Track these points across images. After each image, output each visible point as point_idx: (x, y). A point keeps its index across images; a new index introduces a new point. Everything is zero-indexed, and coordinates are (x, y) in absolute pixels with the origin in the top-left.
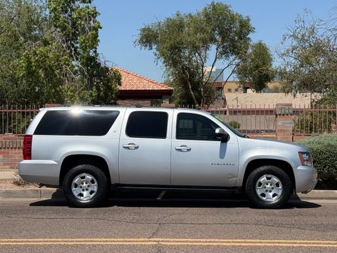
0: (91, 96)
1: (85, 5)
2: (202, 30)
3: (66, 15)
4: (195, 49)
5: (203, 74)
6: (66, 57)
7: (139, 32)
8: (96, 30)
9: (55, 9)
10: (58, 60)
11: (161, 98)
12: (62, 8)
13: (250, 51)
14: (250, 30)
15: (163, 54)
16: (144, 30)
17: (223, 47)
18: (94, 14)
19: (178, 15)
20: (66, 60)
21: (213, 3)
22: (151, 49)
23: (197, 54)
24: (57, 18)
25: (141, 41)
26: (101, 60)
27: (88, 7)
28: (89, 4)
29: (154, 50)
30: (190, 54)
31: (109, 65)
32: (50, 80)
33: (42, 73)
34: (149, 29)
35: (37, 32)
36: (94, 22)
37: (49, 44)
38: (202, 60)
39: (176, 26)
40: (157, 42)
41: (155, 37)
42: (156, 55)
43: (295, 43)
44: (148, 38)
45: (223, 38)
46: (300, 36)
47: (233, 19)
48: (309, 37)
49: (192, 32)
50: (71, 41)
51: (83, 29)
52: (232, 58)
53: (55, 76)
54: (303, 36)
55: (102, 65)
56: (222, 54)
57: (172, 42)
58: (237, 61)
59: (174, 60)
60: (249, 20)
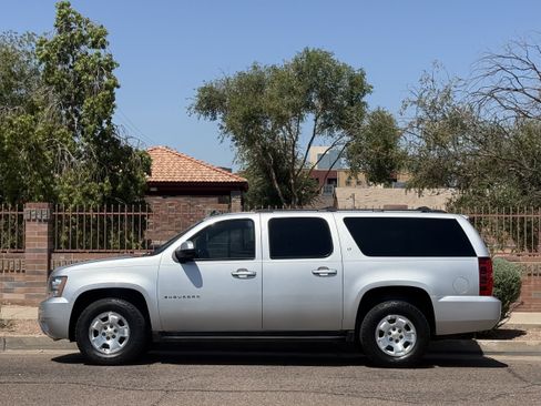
0: (102, 190)
1: (95, 51)
2: (291, 91)
3: (67, 67)
4: (282, 120)
5: (294, 158)
6: (63, 130)
7: (197, 93)
8: (112, 89)
9: (47, 58)
10: (50, 135)
11: (228, 193)
12: (58, 55)
13: (366, 122)
14: (364, 90)
15: (231, 128)
16: (203, 90)
17: (325, 117)
18: (109, 66)
19: (255, 68)
20: (64, 134)
21: (307, 51)
22: (215, 119)
23: (284, 128)
24: (49, 71)
25: (199, 108)
26: (120, 135)
27: (99, 55)
28: (102, 51)
29: (219, 121)
30: (274, 127)
31: (133, 143)
32: (36, 166)
33: (23, 155)
34: (211, 89)
35: (23, 91)
36: (109, 78)
37: (38, 110)
38: (291, 137)
39: (253, 85)
40: (224, 109)
41: (222, 101)
42: (222, 128)
43: (421, 113)
44: (210, 102)
45: (325, 104)
46: (428, 103)
47: (339, 72)
48: (442, 104)
49: (275, 94)
50: (73, 105)
51: (92, 88)
52: (337, 133)
53: (45, 159)
54: (433, 102)
55: (123, 143)
56: (323, 128)
57: (245, 109)
58: (346, 139)
59: (248, 136)
60: (363, 75)
